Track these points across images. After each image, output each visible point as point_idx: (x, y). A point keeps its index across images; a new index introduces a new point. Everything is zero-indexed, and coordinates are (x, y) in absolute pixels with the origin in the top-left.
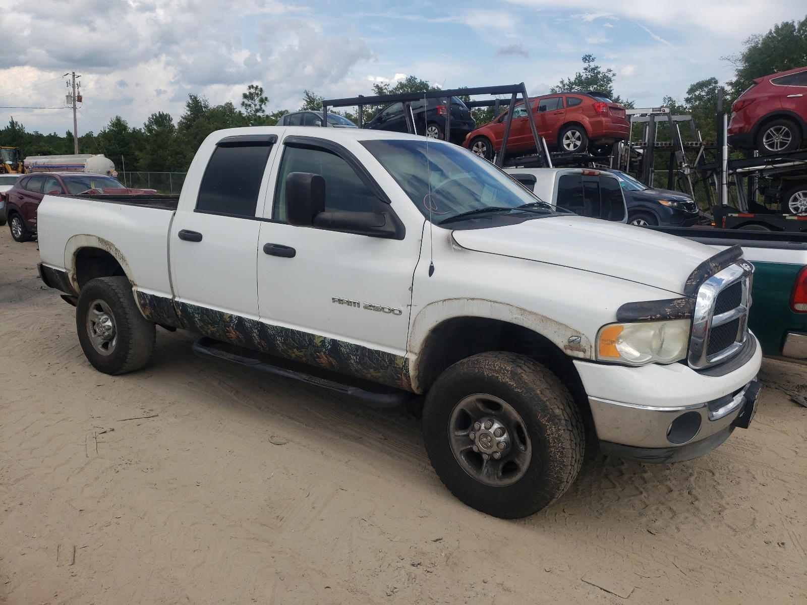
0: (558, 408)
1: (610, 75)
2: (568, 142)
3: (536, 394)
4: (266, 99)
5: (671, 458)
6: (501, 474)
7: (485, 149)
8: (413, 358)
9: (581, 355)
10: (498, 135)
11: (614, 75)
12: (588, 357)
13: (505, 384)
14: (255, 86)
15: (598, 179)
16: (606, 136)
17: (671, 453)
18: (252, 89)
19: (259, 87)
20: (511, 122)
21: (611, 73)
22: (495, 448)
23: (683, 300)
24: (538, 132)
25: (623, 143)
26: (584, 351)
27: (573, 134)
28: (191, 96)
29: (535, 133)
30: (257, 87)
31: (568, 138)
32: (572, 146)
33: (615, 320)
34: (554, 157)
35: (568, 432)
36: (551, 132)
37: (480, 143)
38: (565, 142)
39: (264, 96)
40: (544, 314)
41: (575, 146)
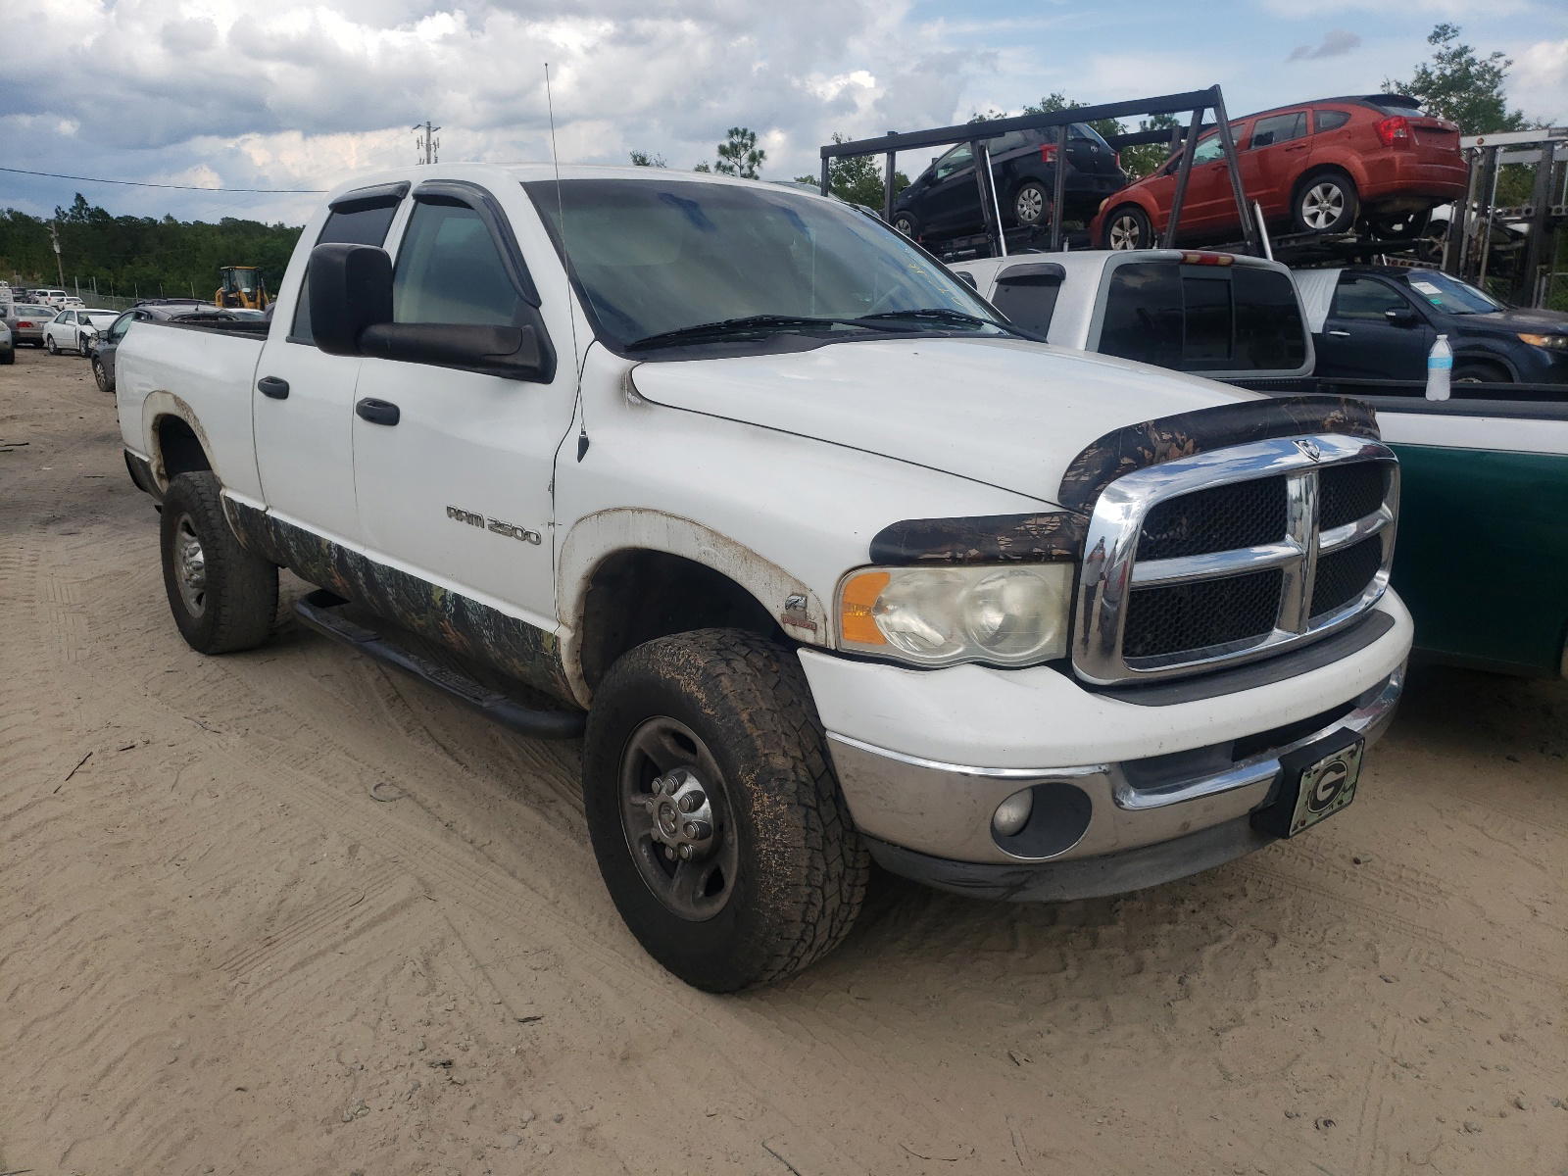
0: (785, 754)
1: (1499, 64)
2: (1314, 209)
3: (740, 723)
4: (762, 154)
5: (1025, 889)
6: (701, 893)
7: (1136, 231)
8: (565, 635)
9: (808, 636)
10: (1164, 201)
11: (1509, 63)
12: (822, 643)
13: (690, 697)
14: (741, 130)
15: (1227, 274)
16: (1405, 192)
17: (1023, 878)
18: (735, 137)
19: (749, 132)
20: (1189, 172)
21: (1501, 61)
22: (682, 836)
23: (1056, 519)
24: (1245, 192)
25: (1474, 209)
26: (814, 628)
27: (1326, 192)
28: (635, 157)
29: (1241, 196)
30: (745, 131)
31: (1314, 202)
32: (1321, 218)
33: (869, 561)
34: (1280, 244)
35: (802, 811)
36: (1277, 190)
37: (1126, 220)
38: (1308, 210)
39: (757, 148)
40: (750, 546)
41: (1329, 218)
